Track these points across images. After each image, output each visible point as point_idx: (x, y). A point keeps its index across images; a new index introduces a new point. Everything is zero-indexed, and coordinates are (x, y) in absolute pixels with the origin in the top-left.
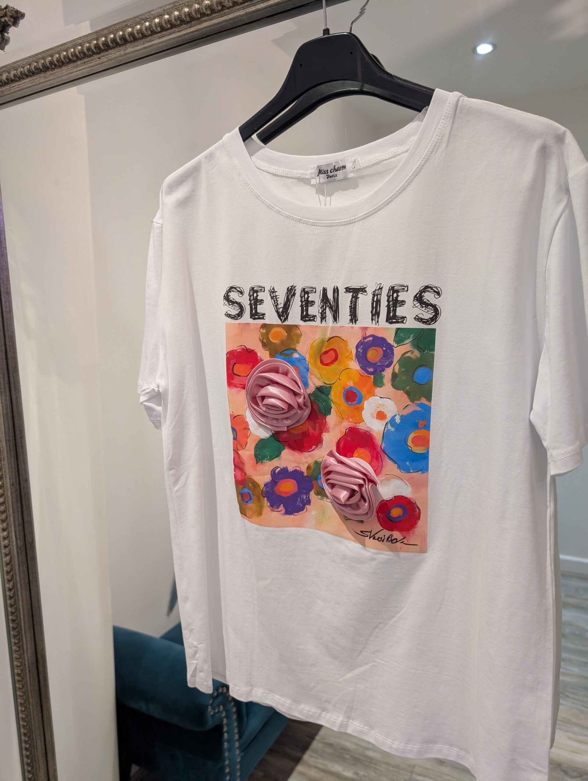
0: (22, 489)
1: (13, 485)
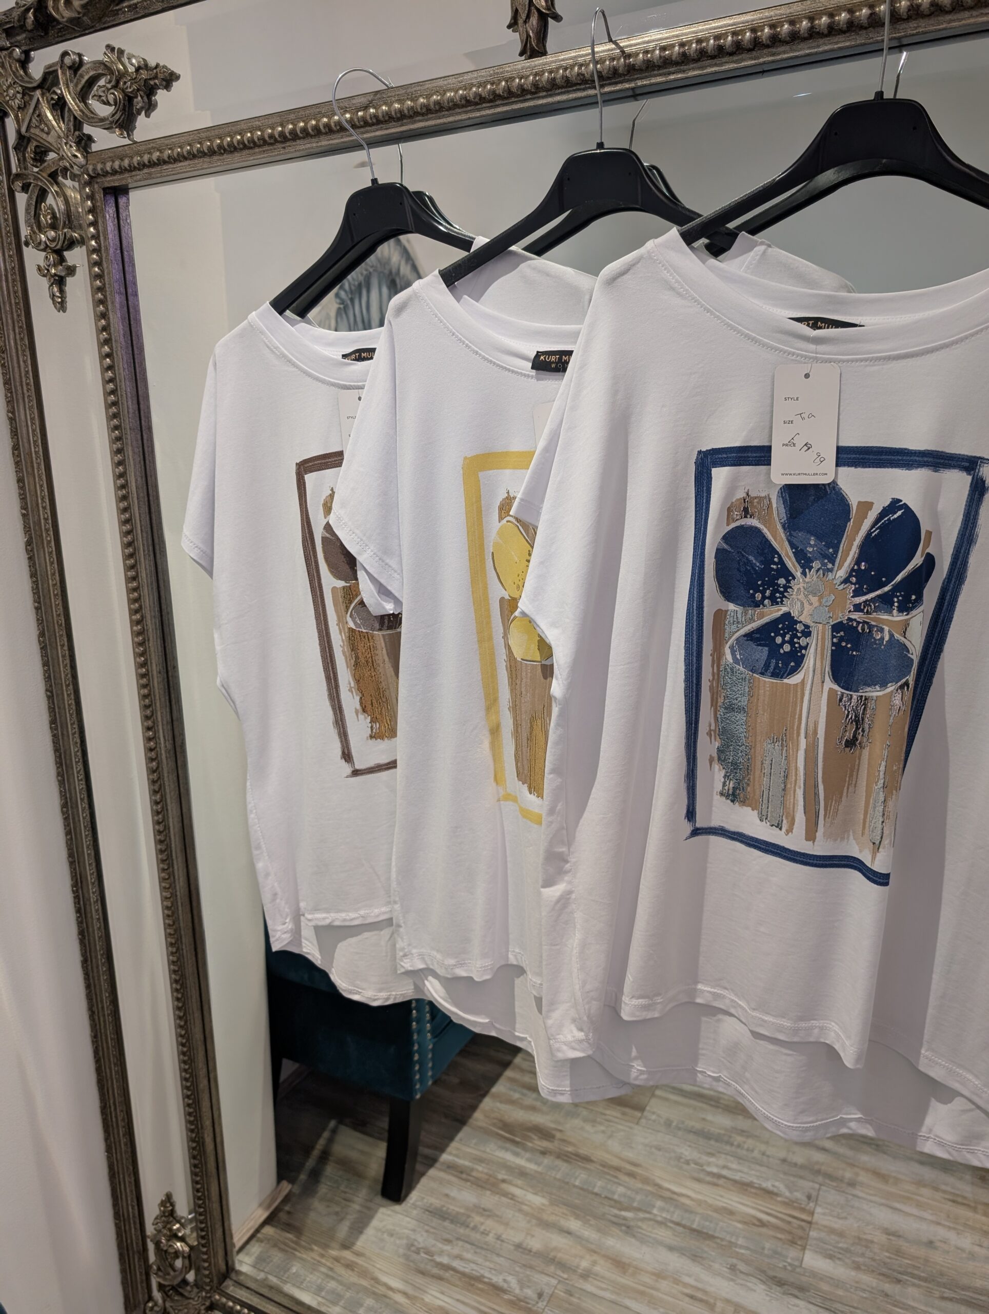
0: (170, 678)
1: (160, 673)
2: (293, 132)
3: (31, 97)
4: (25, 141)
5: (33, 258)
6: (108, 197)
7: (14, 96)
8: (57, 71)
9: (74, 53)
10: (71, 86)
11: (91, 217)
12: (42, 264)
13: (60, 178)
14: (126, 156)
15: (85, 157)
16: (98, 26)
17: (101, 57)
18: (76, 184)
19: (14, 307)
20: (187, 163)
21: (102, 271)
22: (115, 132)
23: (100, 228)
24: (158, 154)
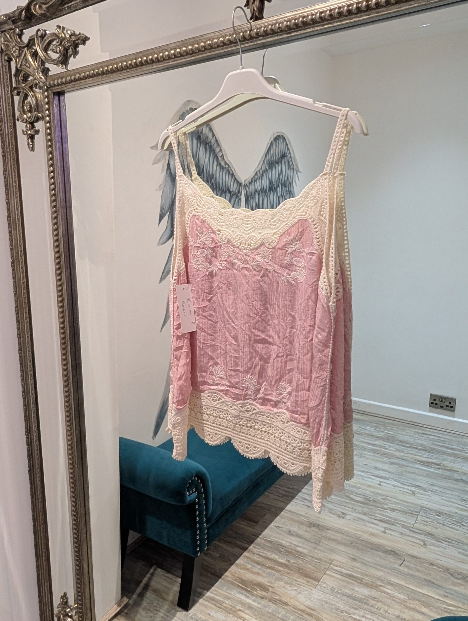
2: (141, 62)
3: (23, 51)
4: (19, 72)
5: (21, 126)
6: (55, 97)
7: (15, 51)
8: (34, 38)
9: (42, 30)
10: (41, 45)
11: (47, 106)
12: (25, 129)
13: (34, 89)
14: (64, 77)
15: (46, 78)
16: (54, 17)
17: (54, 31)
18: (41, 91)
19: (11, 150)
20: (91, 79)
21: (51, 131)
22: (59, 66)
23: (51, 111)
24: (78, 75)
